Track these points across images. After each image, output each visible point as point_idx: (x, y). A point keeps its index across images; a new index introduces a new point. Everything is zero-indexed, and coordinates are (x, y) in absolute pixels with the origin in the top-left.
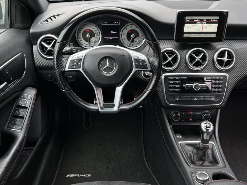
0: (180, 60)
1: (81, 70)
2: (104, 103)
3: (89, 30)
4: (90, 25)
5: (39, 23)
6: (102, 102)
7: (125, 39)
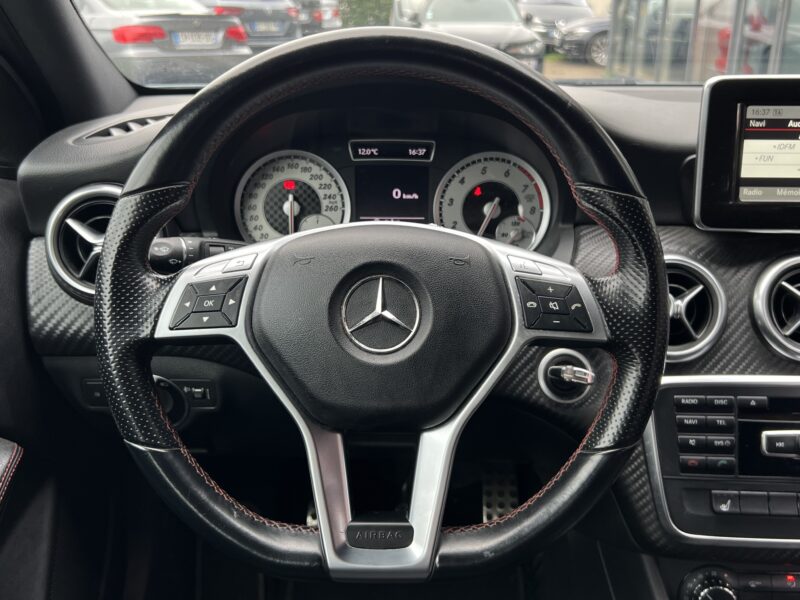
0: (729, 311)
1: (238, 334)
2: (353, 520)
3: (296, 182)
4: (303, 164)
5: (70, 141)
6: (344, 518)
7: (455, 223)
